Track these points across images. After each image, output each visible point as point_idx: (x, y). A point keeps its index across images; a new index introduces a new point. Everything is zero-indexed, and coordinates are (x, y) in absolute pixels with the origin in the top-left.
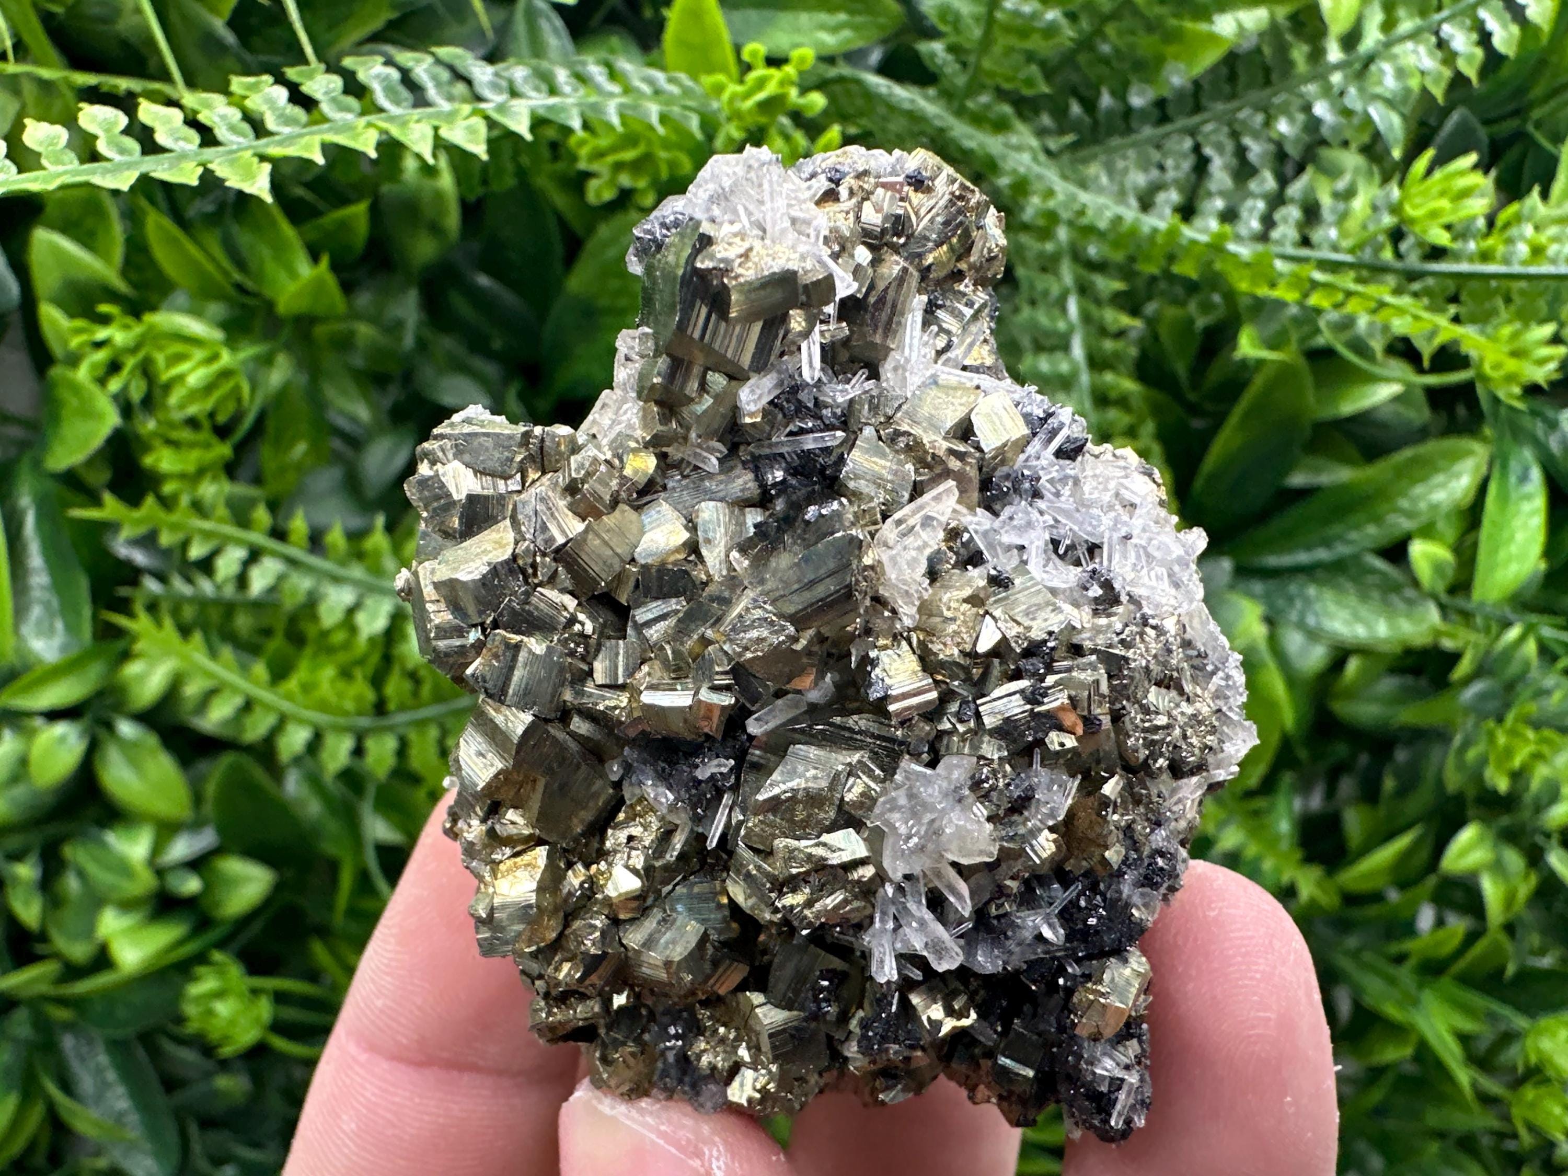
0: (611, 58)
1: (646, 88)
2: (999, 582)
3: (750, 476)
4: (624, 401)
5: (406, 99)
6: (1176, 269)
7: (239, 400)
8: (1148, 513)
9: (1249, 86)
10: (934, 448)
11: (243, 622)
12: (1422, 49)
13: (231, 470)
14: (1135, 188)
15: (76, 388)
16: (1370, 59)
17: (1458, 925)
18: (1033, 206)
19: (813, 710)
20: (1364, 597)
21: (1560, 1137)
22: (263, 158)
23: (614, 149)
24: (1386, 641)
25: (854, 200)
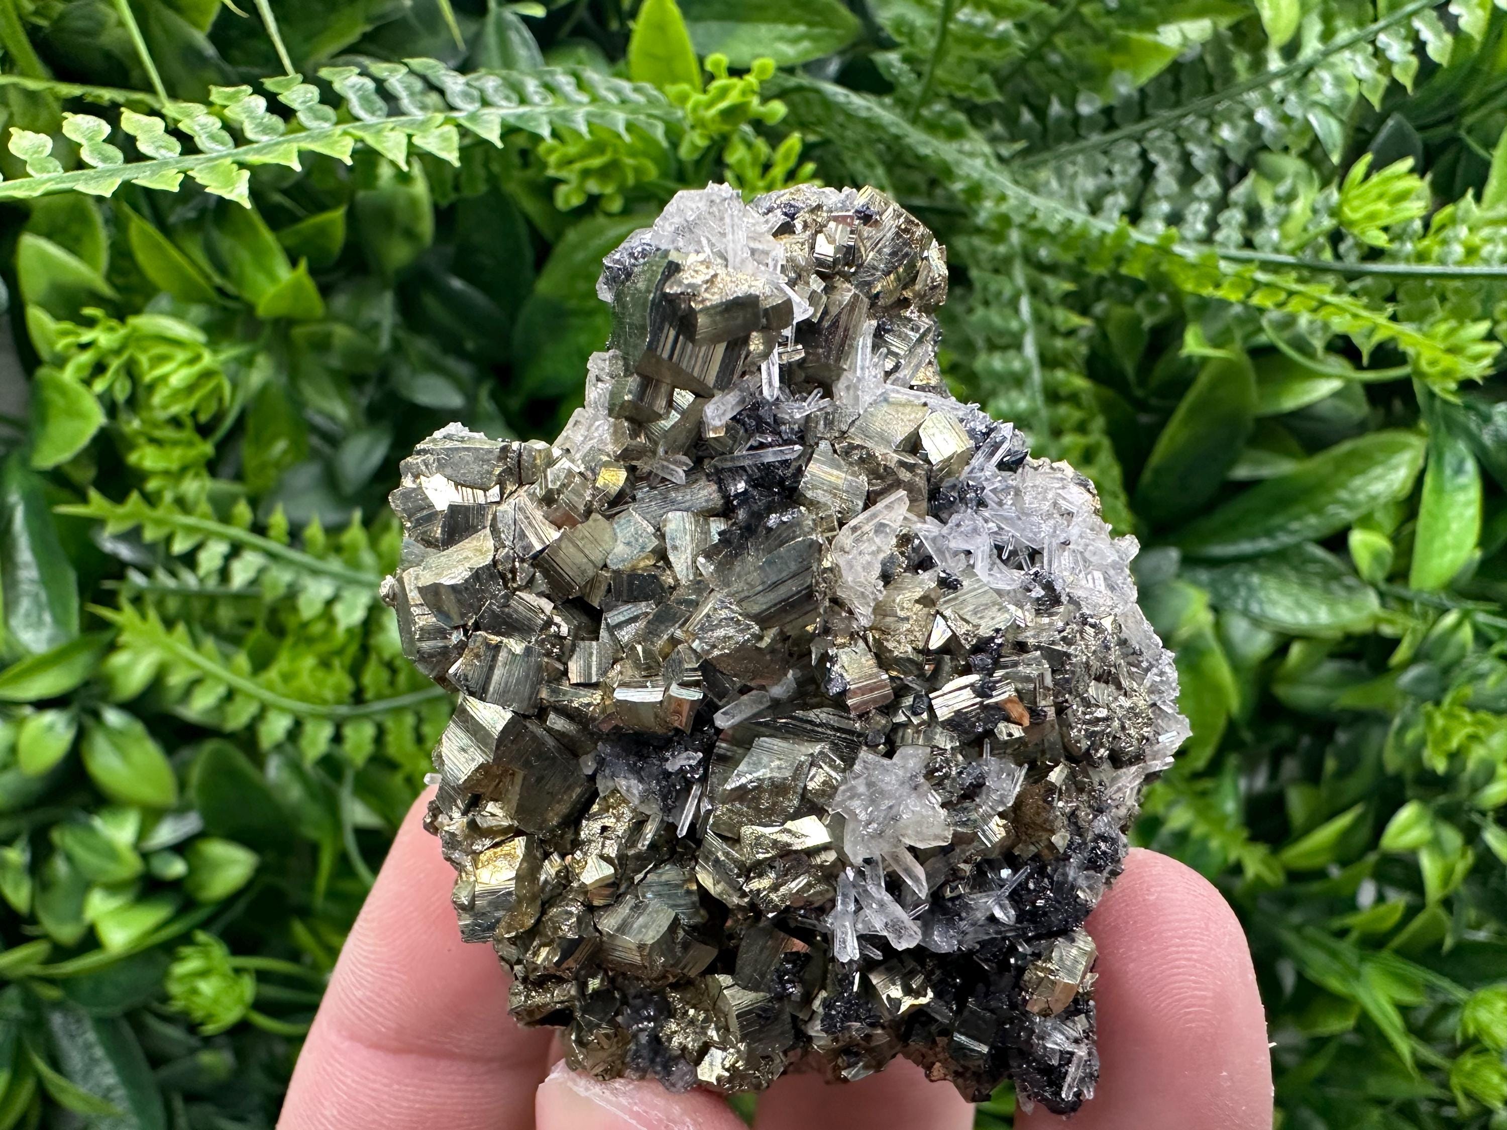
0: (579, 68)
1: (612, 98)
2: (948, 584)
3: (715, 487)
4: (596, 419)
5: (380, 109)
6: (1124, 271)
7: (221, 400)
8: (1084, 521)
9: (1193, 94)
10: (886, 460)
11: (225, 614)
12: (1359, 58)
13: (212, 467)
14: (1085, 193)
15: (62, 389)
16: (1309, 68)
17: (1398, 900)
18: (986, 211)
19: (776, 705)
20: (1305, 584)
21: (1498, 1105)
22: (242, 165)
23: (582, 157)
24: (1328, 627)
25: (808, 233)
